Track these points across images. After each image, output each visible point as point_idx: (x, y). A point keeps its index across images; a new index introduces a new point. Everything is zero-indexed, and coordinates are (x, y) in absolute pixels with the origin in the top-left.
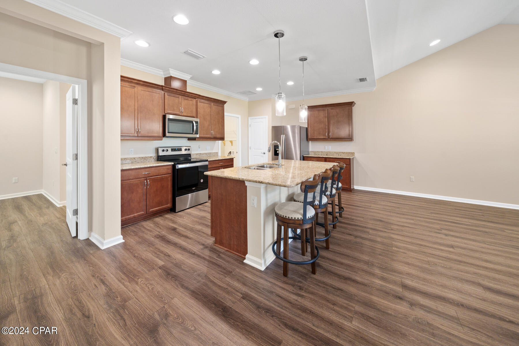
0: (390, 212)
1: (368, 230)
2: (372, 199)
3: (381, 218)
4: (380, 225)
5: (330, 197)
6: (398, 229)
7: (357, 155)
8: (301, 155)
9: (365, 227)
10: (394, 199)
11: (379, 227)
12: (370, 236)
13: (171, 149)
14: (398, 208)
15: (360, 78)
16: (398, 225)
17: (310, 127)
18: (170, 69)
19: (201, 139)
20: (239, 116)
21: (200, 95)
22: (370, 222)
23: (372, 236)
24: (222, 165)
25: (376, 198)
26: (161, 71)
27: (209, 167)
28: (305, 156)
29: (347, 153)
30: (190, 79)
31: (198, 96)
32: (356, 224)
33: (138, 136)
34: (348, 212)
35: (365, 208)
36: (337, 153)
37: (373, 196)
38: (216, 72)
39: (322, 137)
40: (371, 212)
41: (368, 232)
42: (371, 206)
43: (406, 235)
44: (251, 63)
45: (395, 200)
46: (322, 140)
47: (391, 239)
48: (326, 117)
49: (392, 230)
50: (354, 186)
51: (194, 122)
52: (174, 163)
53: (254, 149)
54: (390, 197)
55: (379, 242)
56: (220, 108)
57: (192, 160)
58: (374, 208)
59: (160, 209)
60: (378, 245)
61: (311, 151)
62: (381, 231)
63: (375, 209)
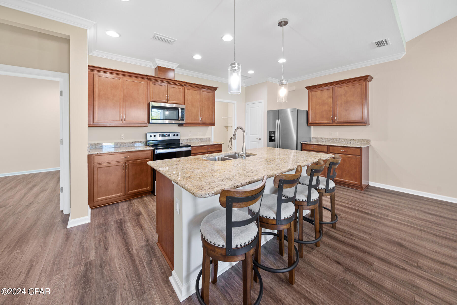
0: (421, 230)
1: (371, 259)
2: (393, 204)
3: (401, 239)
4: (397, 254)
5: (307, 205)
6: (431, 269)
7: (373, 143)
8: (298, 142)
9: (369, 253)
10: (431, 208)
11: (394, 257)
12: (372, 272)
13: (159, 134)
14: (438, 224)
15: (376, 41)
16: (433, 260)
17: (311, 110)
18: (155, 59)
19: (188, 125)
20: (235, 102)
21: (187, 83)
22: (379, 244)
23: (377, 275)
24: (207, 151)
25: (400, 202)
26: (151, 63)
27: (192, 152)
28: (303, 143)
29: (359, 140)
30: (177, 67)
31: (185, 84)
32: (355, 243)
33: (123, 123)
34: (348, 220)
35: (377, 217)
36: (345, 140)
37: (397, 200)
38: (197, 57)
39: (326, 121)
40: (386, 225)
41: (371, 265)
42: (388, 216)
43: (447, 286)
44: (224, 40)
45: (435, 210)
46: (326, 125)
47: (414, 289)
48: (330, 98)
49: (419, 267)
50: (369, 182)
51: (180, 109)
52: (154, 148)
53: (251, 135)
54: (425, 204)
55: (386, 289)
56: (210, 95)
57: (181, 145)
58: (393, 219)
59: (139, 191)
60: (385, 297)
61: (313, 137)
62: (396, 266)
63: (395, 221)
